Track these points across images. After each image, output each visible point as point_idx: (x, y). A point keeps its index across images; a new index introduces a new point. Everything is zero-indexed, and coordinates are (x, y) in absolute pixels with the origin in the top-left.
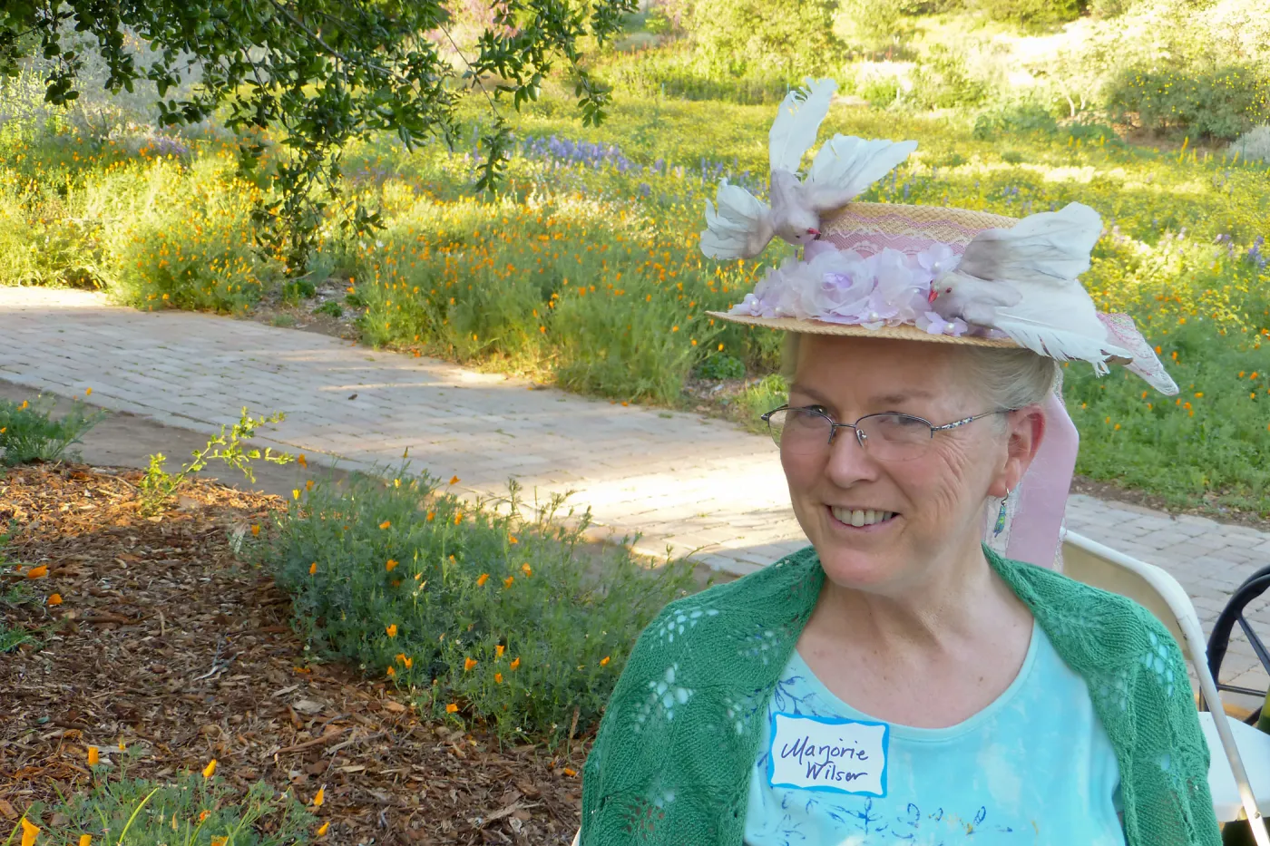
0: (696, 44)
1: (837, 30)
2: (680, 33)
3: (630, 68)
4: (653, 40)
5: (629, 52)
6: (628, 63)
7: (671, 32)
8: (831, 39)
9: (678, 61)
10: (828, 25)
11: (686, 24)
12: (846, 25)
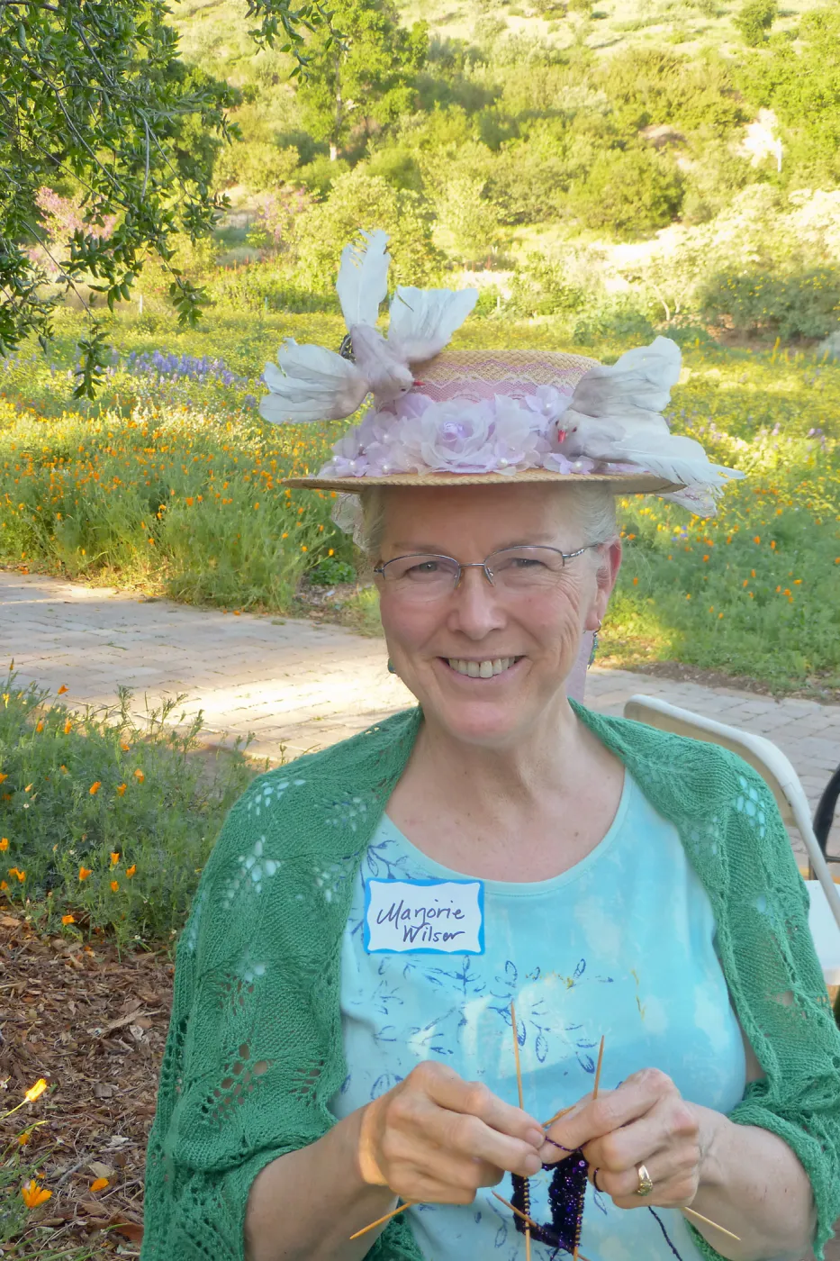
0: (297, 258)
1: (436, 241)
2: (281, 247)
3: (233, 283)
4: (255, 254)
5: (231, 267)
6: (230, 278)
7: (272, 247)
8: (431, 250)
9: (280, 275)
10: (428, 236)
11: (286, 237)
12: (444, 236)
